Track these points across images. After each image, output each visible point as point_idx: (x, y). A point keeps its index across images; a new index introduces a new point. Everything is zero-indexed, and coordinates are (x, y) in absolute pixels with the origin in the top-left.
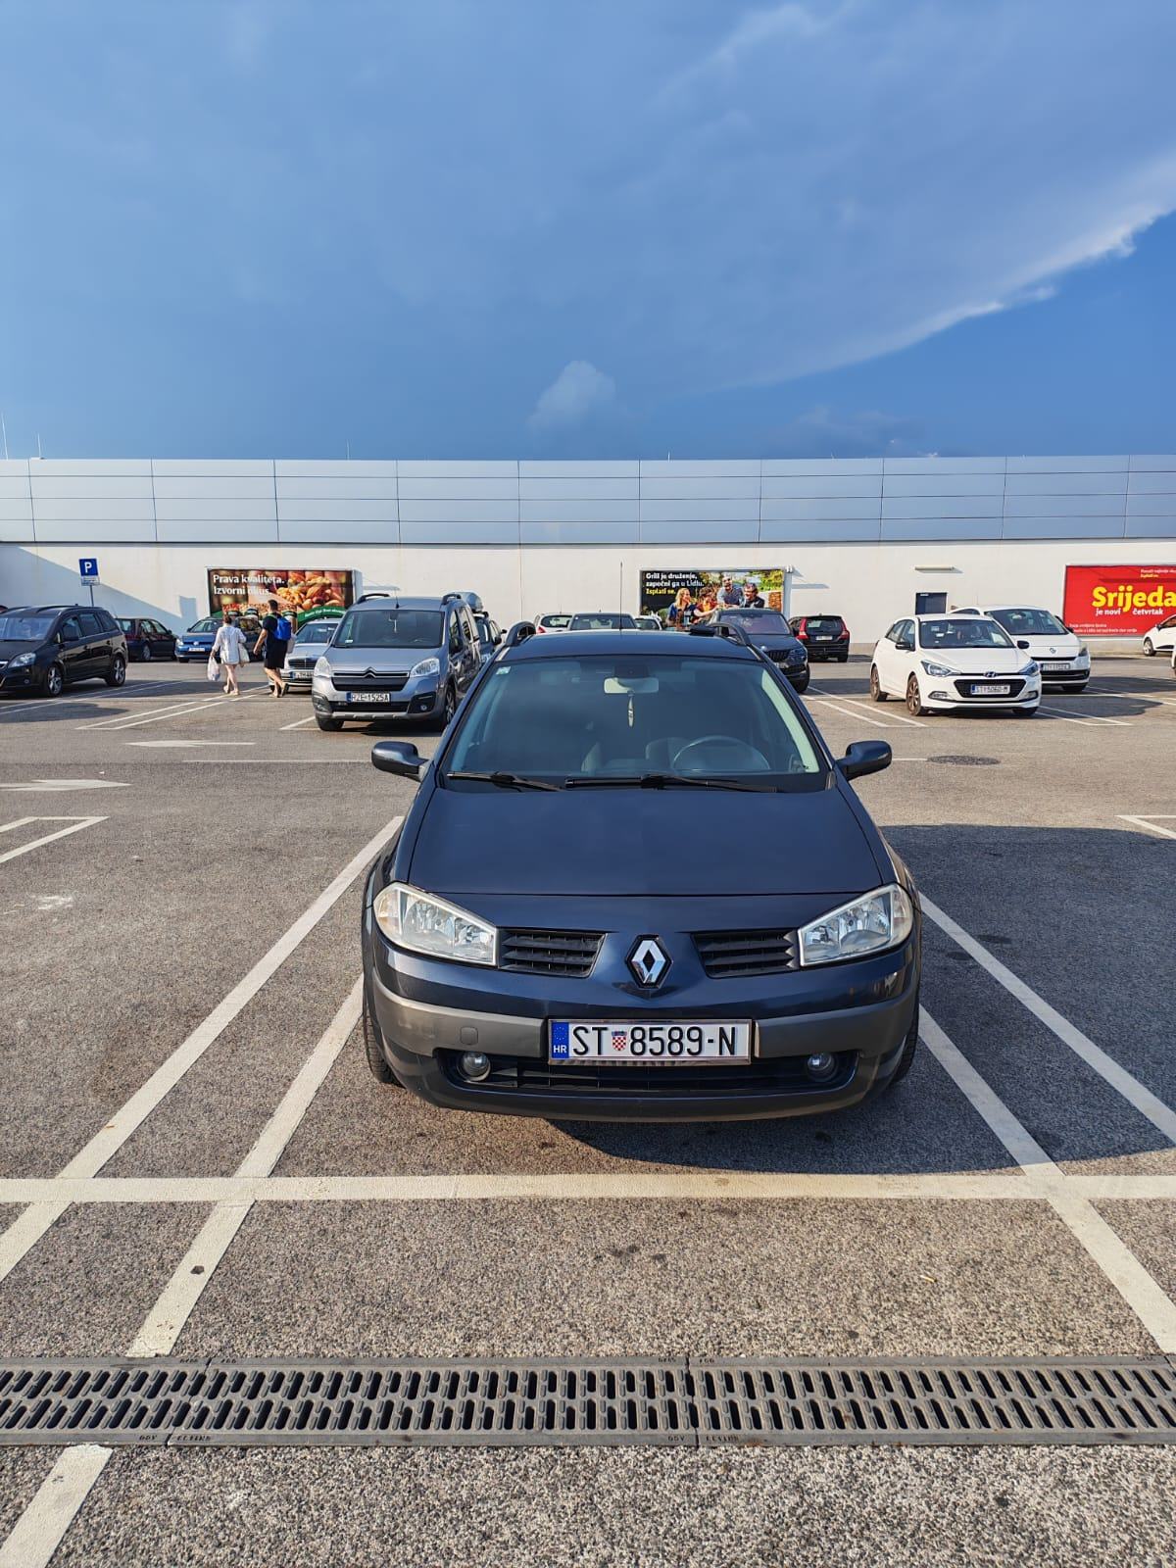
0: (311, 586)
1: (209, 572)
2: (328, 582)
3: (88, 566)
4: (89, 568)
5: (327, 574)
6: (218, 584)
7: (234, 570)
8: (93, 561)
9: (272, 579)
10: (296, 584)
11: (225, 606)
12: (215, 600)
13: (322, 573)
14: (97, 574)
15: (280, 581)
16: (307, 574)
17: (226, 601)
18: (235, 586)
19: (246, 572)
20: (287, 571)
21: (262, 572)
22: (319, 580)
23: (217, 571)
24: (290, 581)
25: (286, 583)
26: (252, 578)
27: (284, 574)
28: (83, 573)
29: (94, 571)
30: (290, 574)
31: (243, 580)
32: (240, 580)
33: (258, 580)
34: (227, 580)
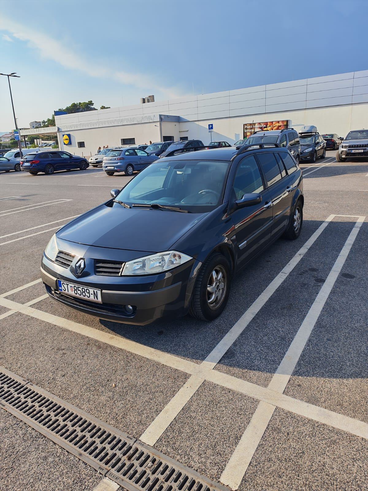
0: (274, 127)
1: (244, 125)
2: (280, 125)
3: (211, 126)
4: (211, 127)
5: (280, 122)
6: (246, 129)
7: (251, 124)
8: (212, 125)
9: (263, 125)
10: (270, 126)
11: (248, 135)
12: (245, 134)
13: (279, 122)
14: (213, 129)
15: (265, 126)
16: (274, 123)
17: (248, 134)
18: (251, 129)
19: (255, 124)
20: (267, 123)
21: (260, 123)
22: (277, 124)
23: (246, 125)
24: (268, 126)
25: (267, 126)
26: (257, 126)
27: (266, 124)
28: (209, 129)
29: (212, 128)
30: (268, 123)
31: (254, 127)
32: (253, 127)
33: (258, 126)
34: (249, 127)
